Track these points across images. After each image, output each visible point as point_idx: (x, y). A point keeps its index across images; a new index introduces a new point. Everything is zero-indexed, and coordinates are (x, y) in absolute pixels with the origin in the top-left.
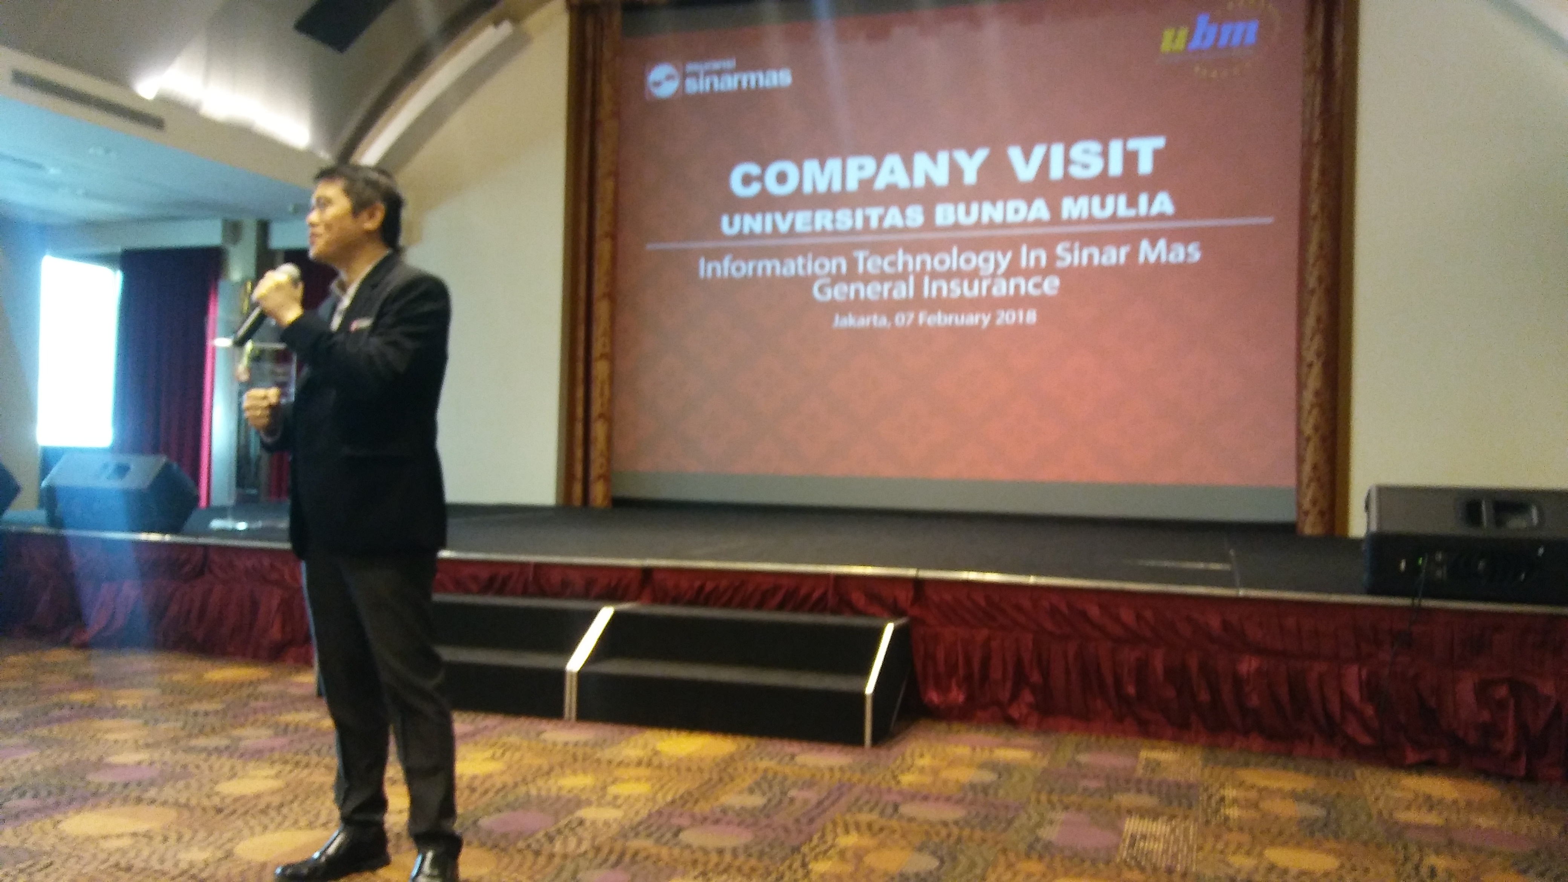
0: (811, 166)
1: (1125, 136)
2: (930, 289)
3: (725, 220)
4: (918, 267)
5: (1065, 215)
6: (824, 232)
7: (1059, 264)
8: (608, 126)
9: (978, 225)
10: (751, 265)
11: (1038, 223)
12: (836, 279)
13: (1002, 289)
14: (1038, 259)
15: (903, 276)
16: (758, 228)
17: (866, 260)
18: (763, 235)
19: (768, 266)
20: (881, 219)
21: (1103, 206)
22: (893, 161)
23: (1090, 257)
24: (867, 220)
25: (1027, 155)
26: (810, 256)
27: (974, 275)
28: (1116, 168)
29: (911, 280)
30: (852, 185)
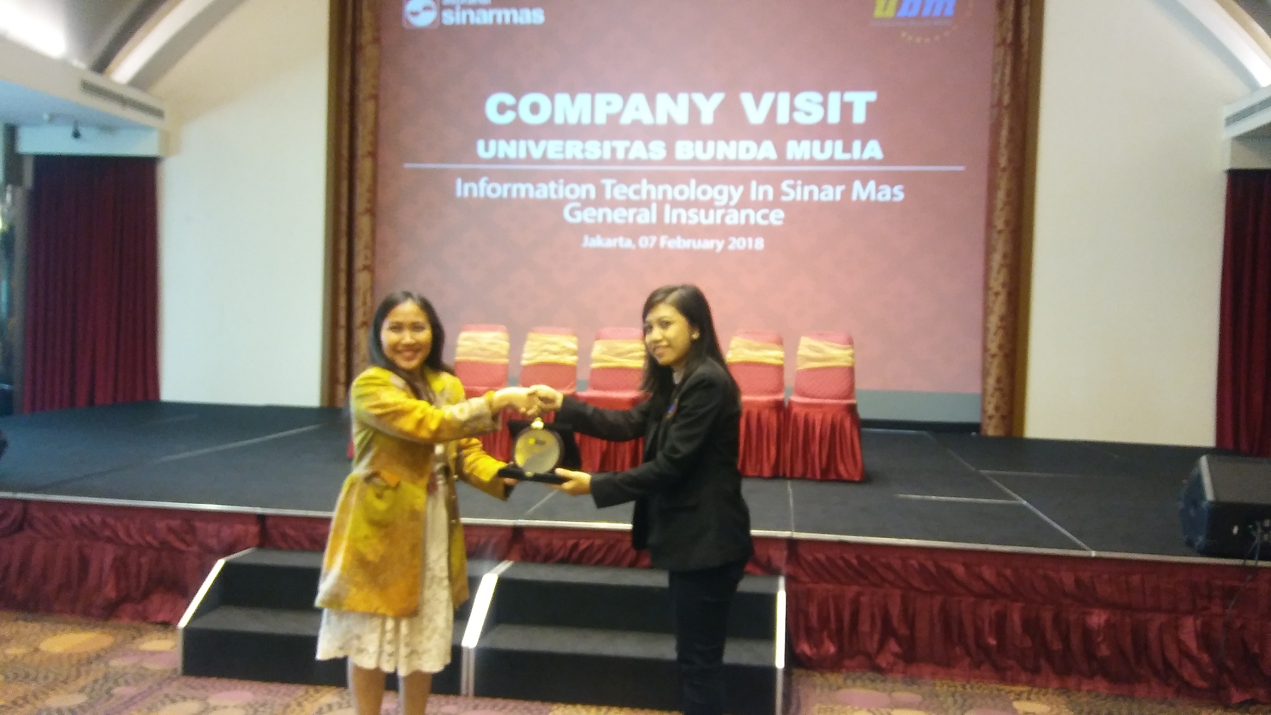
0: (562, 99)
1: (843, 89)
2: (671, 216)
3: (481, 144)
4: (660, 197)
5: (789, 156)
6: (574, 161)
7: (784, 198)
8: (369, 52)
9: (714, 161)
10: (506, 186)
11: (767, 162)
12: (586, 203)
13: (735, 218)
14: (765, 193)
15: (646, 204)
16: (512, 155)
17: (613, 186)
18: (517, 161)
19: (522, 189)
20: (627, 151)
21: (822, 150)
22: (638, 99)
23: (811, 193)
24: (614, 151)
25: (757, 101)
26: (561, 181)
27: (709, 205)
28: (834, 117)
29: (654, 206)
30: (601, 119)
